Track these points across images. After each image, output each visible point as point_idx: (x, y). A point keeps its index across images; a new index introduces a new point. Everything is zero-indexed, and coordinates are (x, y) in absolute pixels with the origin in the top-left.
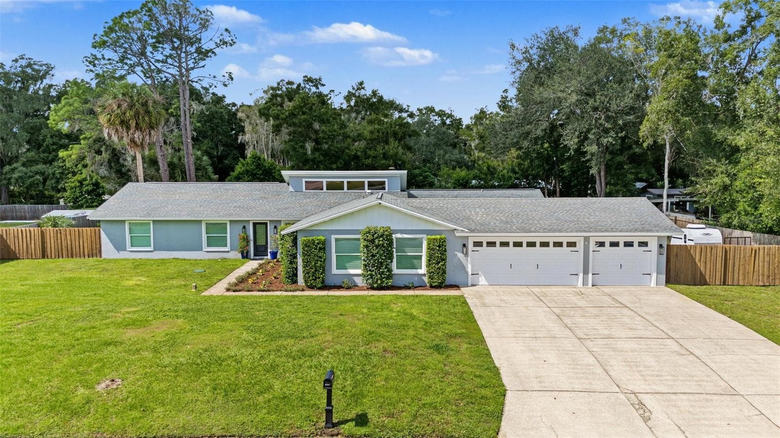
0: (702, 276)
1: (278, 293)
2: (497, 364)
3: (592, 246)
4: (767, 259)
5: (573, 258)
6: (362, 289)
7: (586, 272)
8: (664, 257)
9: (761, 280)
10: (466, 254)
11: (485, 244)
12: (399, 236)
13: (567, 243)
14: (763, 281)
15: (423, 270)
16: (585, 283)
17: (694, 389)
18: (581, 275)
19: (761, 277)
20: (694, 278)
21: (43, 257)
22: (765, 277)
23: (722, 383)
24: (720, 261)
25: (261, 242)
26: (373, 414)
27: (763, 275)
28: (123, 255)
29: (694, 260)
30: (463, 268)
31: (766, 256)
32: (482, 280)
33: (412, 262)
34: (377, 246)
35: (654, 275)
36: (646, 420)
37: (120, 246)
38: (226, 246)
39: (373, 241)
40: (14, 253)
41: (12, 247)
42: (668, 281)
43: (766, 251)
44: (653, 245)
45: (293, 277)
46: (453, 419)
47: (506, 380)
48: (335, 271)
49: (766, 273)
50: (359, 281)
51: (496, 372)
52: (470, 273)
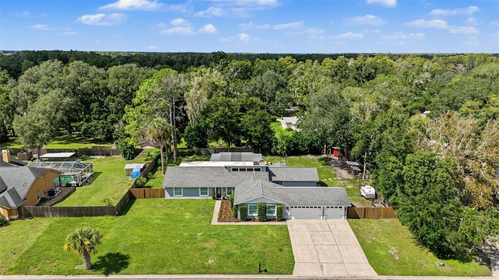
0: (358, 216)
2: (294, 255)
3: (325, 208)
5: (320, 211)
6: (257, 221)
7: (323, 215)
8: (346, 212)
10: (288, 210)
11: (294, 207)
12: (268, 205)
13: (318, 207)
14: (376, 217)
15: (275, 215)
16: (323, 218)
17: (335, 261)
18: (322, 216)
20: (356, 216)
21: (145, 198)
23: (342, 260)
24: (363, 212)
25: (219, 193)
26: (268, 269)
28: (172, 198)
29: (355, 211)
30: (287, 214)
31: (377, 210)
32: (293, 218)
33: (272, 212)
34: (262, 210)
35: (343, 216)
36: (322, 270)
37: (171, 195)
38: (207, 195)
39: (261, 209)
40: (135, 197)
41: (134, 195)
42: (348, 218)
44: (343, 208)
45: (236, 216)
46: (284, 270)
47: (295, 260)
48: (249, 215)
50: (256, 218)
51: (293, 257)
52: (289, 215)
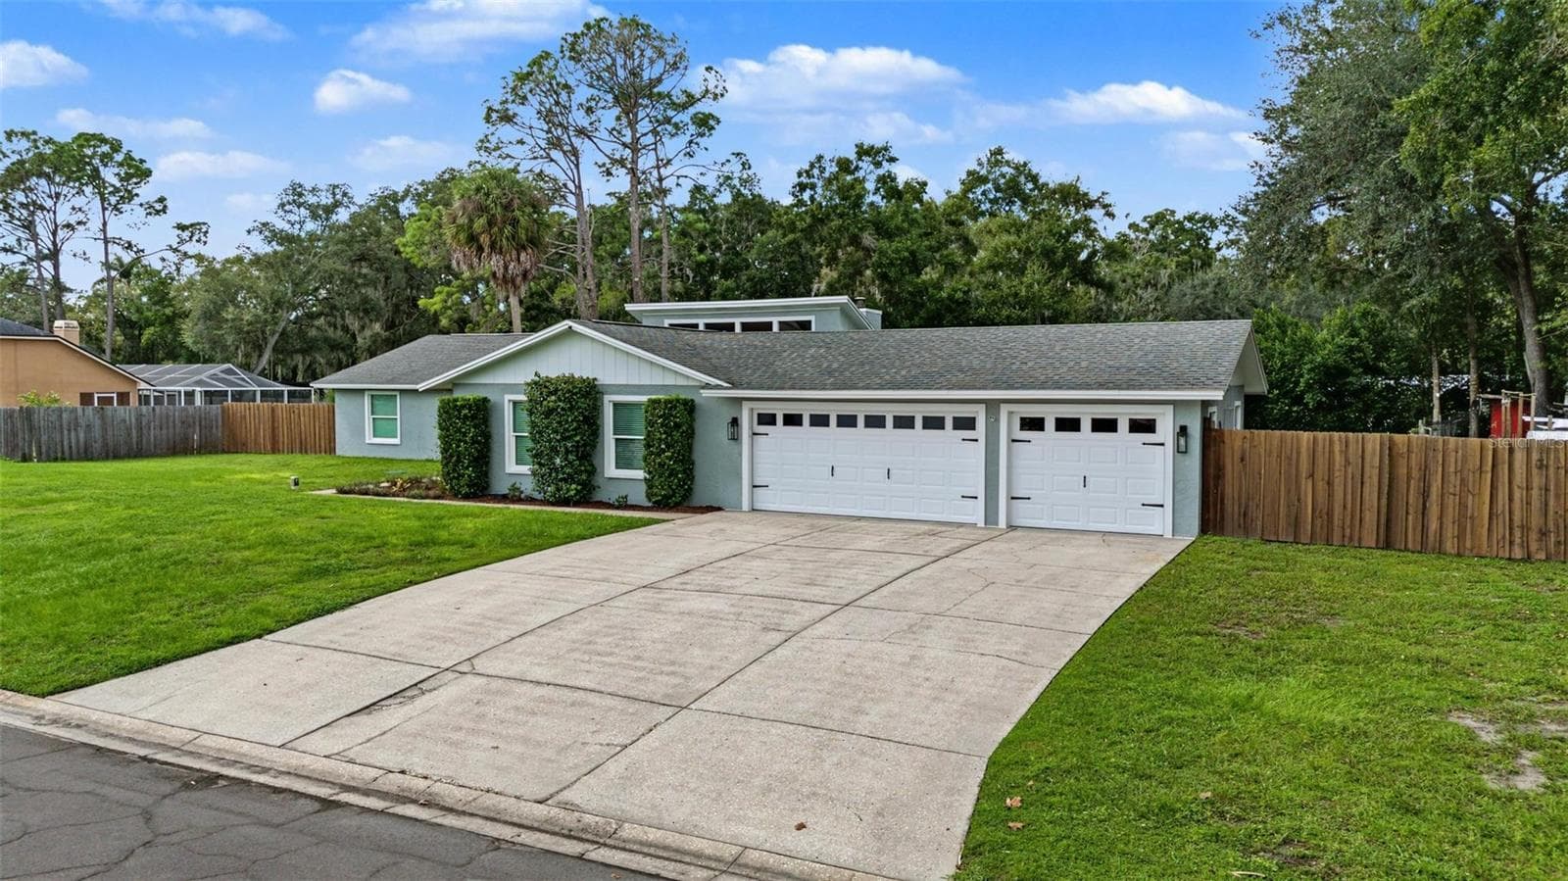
1: (402, 499)
3: (1009, 430)
4: (1537, 481)
6: (531, 500)
7: (992, 491)
9: (1518, 540)
10: (738, 440)
11: (780, 420)
12: (617, 397)
13: (955, 419)
14: (1525, 545)
16: (990, 518)
18: (982, 499)
19: (1517, 533)
22: (1534, 536)
24: (1375, 480)
27: (1525, 528)
31: (1535, 471)
43: (1535, 456)
44: (1167, 428)
49: (1536, 521)
